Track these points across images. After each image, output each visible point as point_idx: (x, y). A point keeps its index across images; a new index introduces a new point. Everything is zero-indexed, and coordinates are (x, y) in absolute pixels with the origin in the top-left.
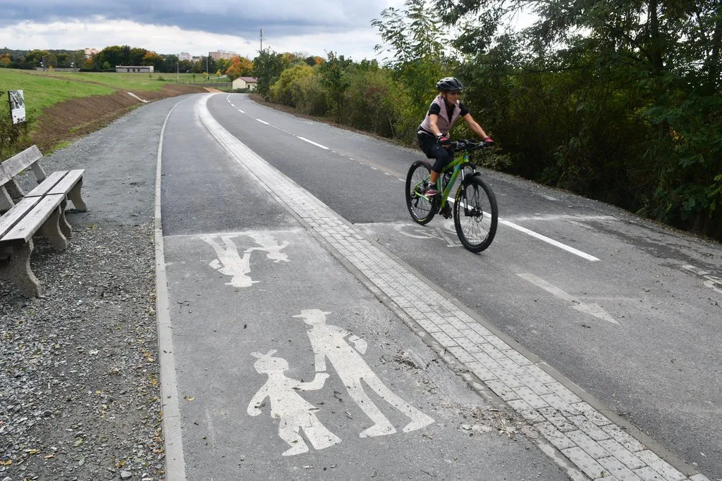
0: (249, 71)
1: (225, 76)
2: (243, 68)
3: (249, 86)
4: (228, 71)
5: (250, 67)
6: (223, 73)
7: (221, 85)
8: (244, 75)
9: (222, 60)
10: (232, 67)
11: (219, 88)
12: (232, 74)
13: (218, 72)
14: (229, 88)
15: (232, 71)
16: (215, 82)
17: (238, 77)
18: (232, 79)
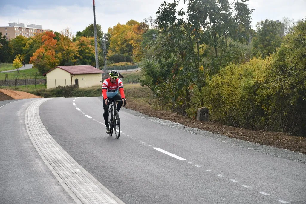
0: (71, 55)
1: (29, 66)
2: (62, 50)
3: (77, 81)
4: (34, 58)
5: (74, 47)
6: (26, 61)
7: (26, 82)
8: (64, 62)
9: (20, 39)
10: (41, 50)
11: (21, 87)
12: (43, 62)
13: (17, 60)
14: (39, 87)
15: (40, 57)
16: (10, 78)
17: (53, 67)
18: (44, 70)
